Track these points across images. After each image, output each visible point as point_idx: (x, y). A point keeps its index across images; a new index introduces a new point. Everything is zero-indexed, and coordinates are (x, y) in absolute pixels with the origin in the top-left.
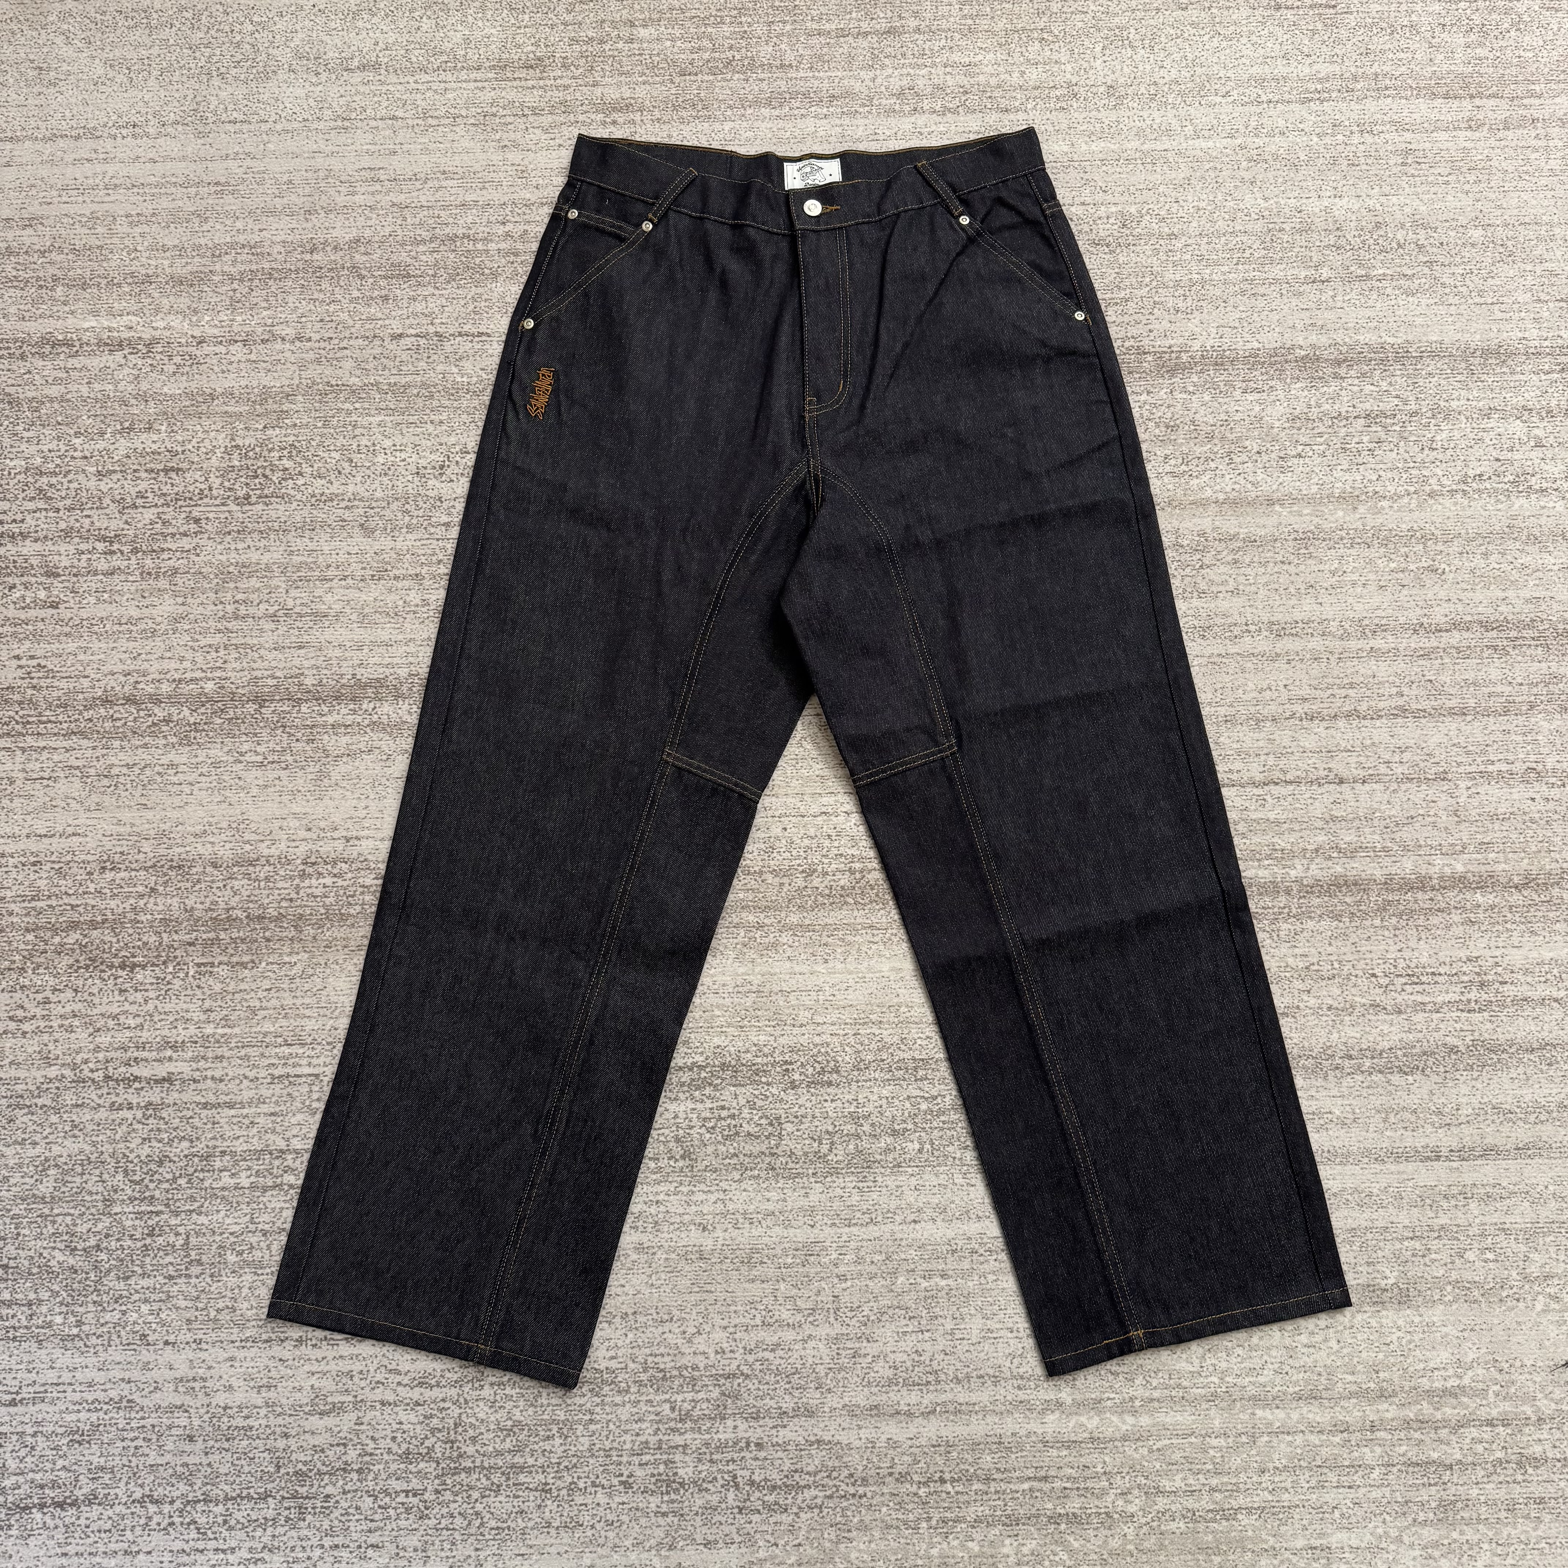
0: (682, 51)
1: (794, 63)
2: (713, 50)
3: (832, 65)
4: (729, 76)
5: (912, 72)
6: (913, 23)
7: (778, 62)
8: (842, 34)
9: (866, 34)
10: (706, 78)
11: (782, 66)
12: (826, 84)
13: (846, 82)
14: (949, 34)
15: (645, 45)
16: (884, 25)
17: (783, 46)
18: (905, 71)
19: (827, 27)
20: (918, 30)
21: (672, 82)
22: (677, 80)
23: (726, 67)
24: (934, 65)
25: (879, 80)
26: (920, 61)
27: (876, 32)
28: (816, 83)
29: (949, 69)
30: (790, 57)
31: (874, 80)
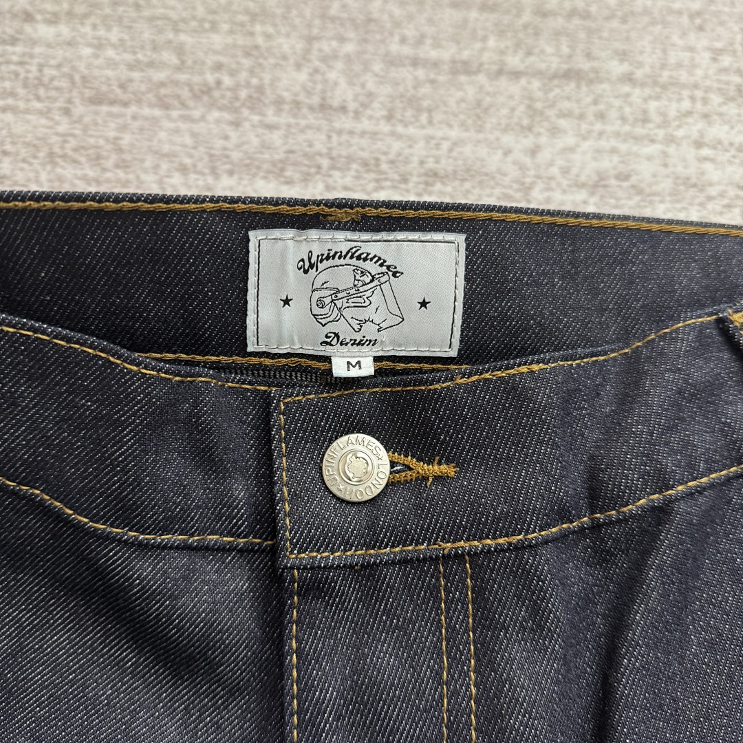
0: (112, 64)
1: (352, 106)
2: (179, 69)
3: (438, 117)
4: (196, 114)
5: (623, 147)
6: (618, 68)
7: (316, 100)
8: (464, 68)
9: (516, 75)
10: (146, 111)
11: (324, 107)
12: (419, 149)
13: (468, 150)
14: (699, 94)
15: (37, 50)
16: (555, 64)
17: (332, 76)
18: (604, 144)
19: (434, 54)
20: (629, 78)
21: (67, 112)
22: (79, 109)
23: (196, 97)
24: (670, 140)
25: (545, 156)
26: (639, 131)
27: (539, 73)
28: (397, 146)
29: (705, 152)
30: (343, 93)
31: (534, 152)
